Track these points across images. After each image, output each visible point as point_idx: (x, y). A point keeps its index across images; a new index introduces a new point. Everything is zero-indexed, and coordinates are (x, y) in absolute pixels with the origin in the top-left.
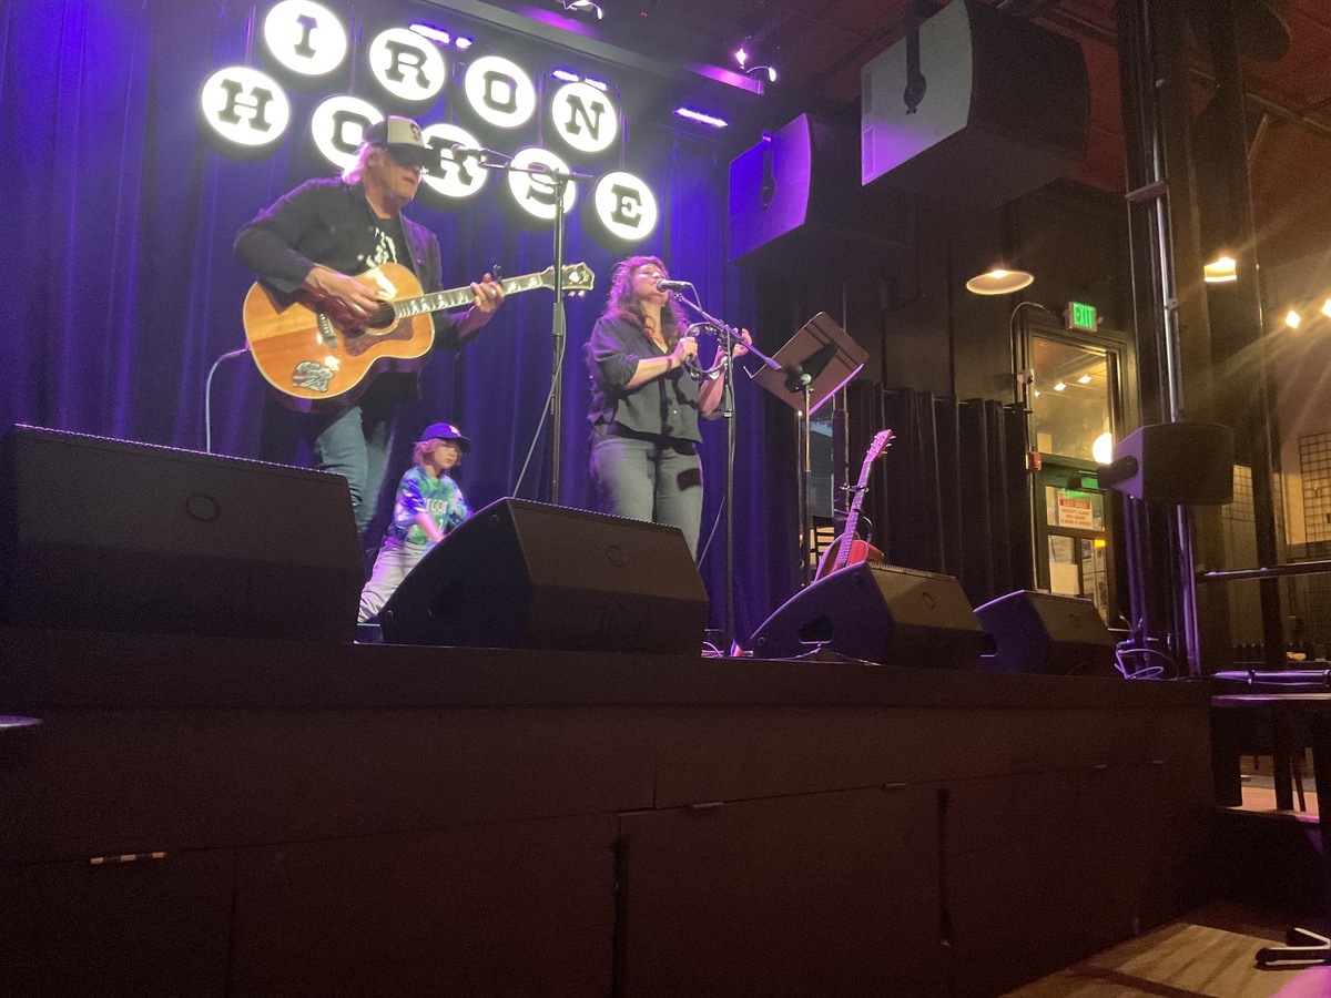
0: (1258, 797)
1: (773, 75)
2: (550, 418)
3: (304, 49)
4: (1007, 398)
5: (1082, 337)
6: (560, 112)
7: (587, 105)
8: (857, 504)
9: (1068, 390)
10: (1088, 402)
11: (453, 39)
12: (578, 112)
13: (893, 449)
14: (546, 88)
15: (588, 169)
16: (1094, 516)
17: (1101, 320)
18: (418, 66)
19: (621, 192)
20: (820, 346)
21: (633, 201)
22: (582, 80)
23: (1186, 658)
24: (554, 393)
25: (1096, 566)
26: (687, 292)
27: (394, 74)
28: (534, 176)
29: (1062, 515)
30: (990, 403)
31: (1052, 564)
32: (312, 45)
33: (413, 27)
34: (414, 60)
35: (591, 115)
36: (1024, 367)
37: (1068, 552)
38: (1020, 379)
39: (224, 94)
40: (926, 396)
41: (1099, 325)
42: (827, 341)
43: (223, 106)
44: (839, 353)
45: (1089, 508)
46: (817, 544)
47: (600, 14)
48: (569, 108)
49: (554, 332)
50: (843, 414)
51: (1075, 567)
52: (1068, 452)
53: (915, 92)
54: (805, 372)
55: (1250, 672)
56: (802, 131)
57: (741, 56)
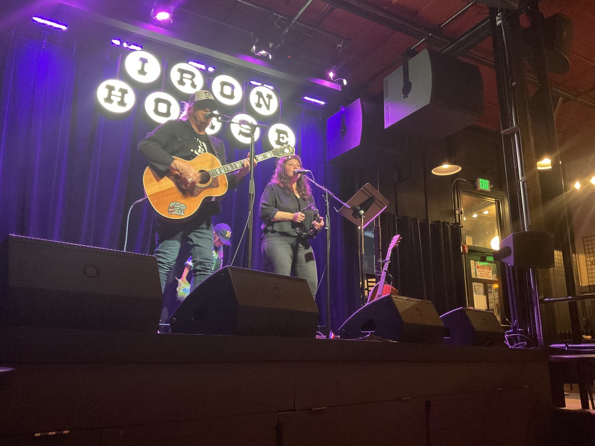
0: (573, 403)
1: (345, 82)
2: (248, 230)
3: (142, 72)
4: (451, 221)
5: (484, 194)
6: (253, 98)
7: (265, 95)
8: (386, 268)
9: (479, 217)
10: (488, 222)
11: (207, 68)
12: (261, 99)
13: (401, 243)
14: (247, 89)
15: (265, 123)
16: (493, 273)
17: (492, 186)
18: (191, 79)
19: (279, 132)
20: (368, 198)
21: (285, 136)
22: (262, 85)
23: (537, 339)
24: (250, 219)
25: (494, 296)
26: (308, 174)
27: (181, 82)
28: (242, 125)
29: (478, 273)
30: (444, 223)
31: (474, 295)
32: (146, 70)
33: (190, 63)
34: (190, 77)
35: (267, 100)
36: (458, 207)
37: (482, 290)
38: (457, 212)
39: (107, 91)
40: (416, 220)
41: (491, 189)
42: (370, 196)
43: (106, 96)
44: (376, 201)
45: (490, 270)
46: (368, 286)
47: (270, 57)
48: (257, 97)
49: (250, 192)
50: (378, 228)
51: (485, 297)
52: (480, 245)
53: (407, 88)
54: (361, 209)
55: (566, 345)
56: (358, 105)
57: (331, 75)
